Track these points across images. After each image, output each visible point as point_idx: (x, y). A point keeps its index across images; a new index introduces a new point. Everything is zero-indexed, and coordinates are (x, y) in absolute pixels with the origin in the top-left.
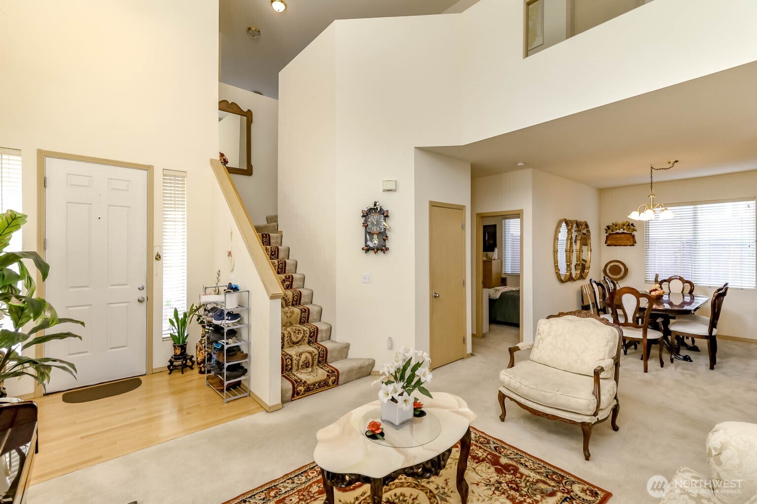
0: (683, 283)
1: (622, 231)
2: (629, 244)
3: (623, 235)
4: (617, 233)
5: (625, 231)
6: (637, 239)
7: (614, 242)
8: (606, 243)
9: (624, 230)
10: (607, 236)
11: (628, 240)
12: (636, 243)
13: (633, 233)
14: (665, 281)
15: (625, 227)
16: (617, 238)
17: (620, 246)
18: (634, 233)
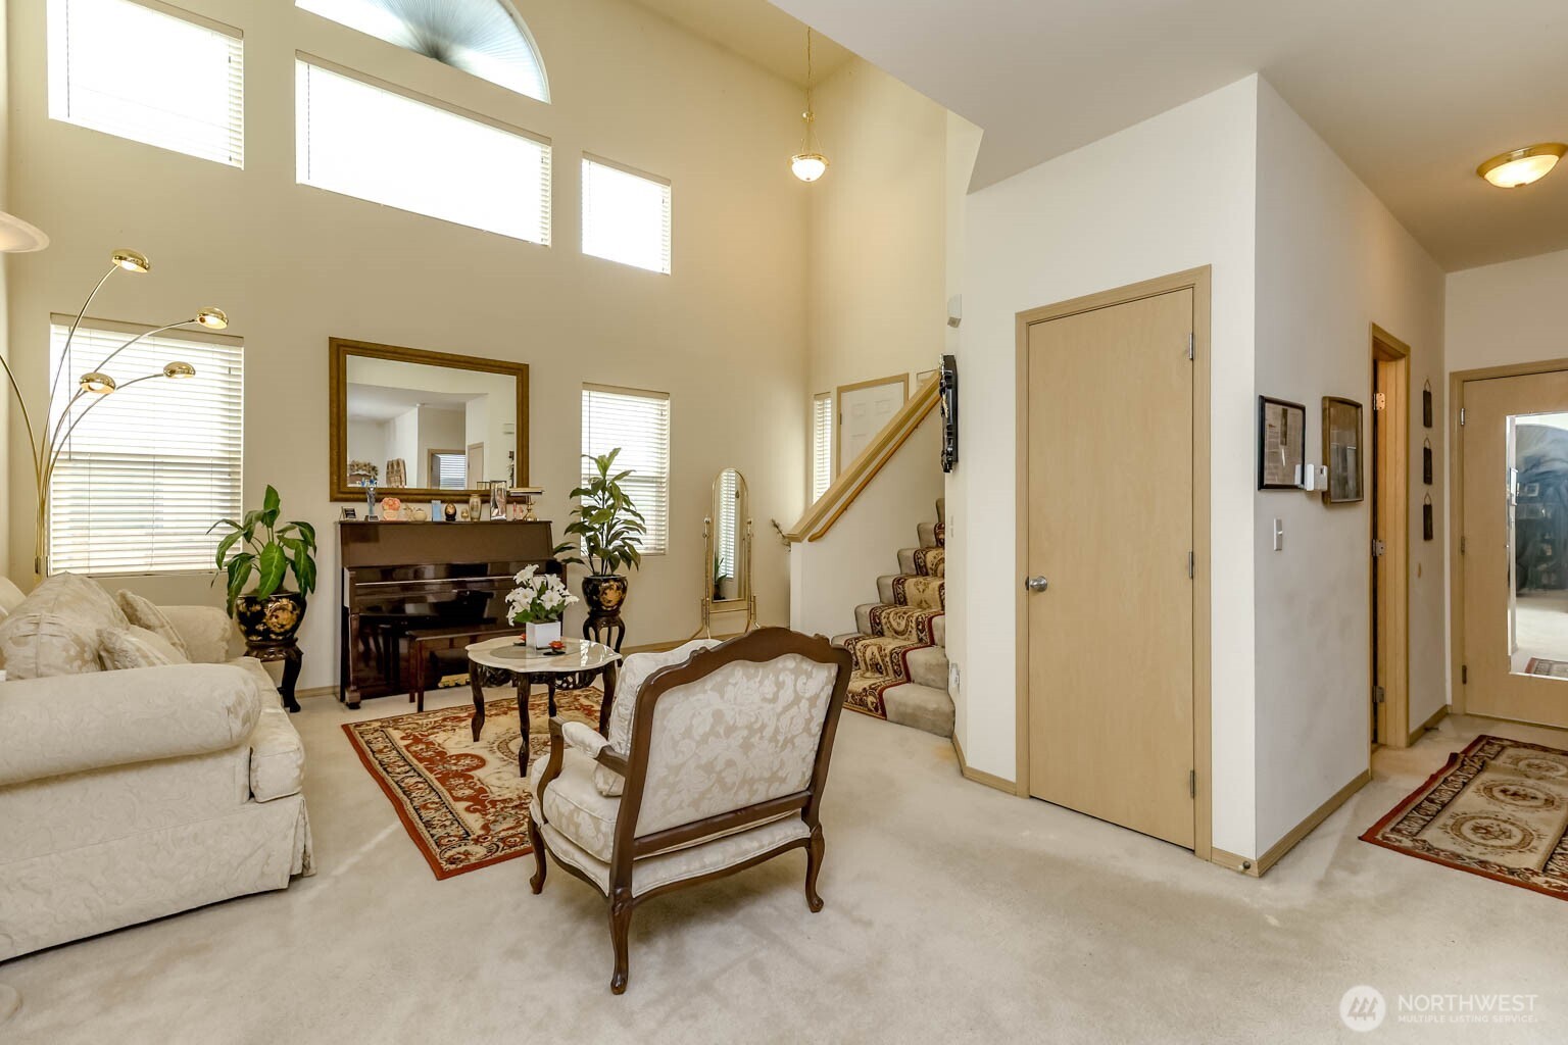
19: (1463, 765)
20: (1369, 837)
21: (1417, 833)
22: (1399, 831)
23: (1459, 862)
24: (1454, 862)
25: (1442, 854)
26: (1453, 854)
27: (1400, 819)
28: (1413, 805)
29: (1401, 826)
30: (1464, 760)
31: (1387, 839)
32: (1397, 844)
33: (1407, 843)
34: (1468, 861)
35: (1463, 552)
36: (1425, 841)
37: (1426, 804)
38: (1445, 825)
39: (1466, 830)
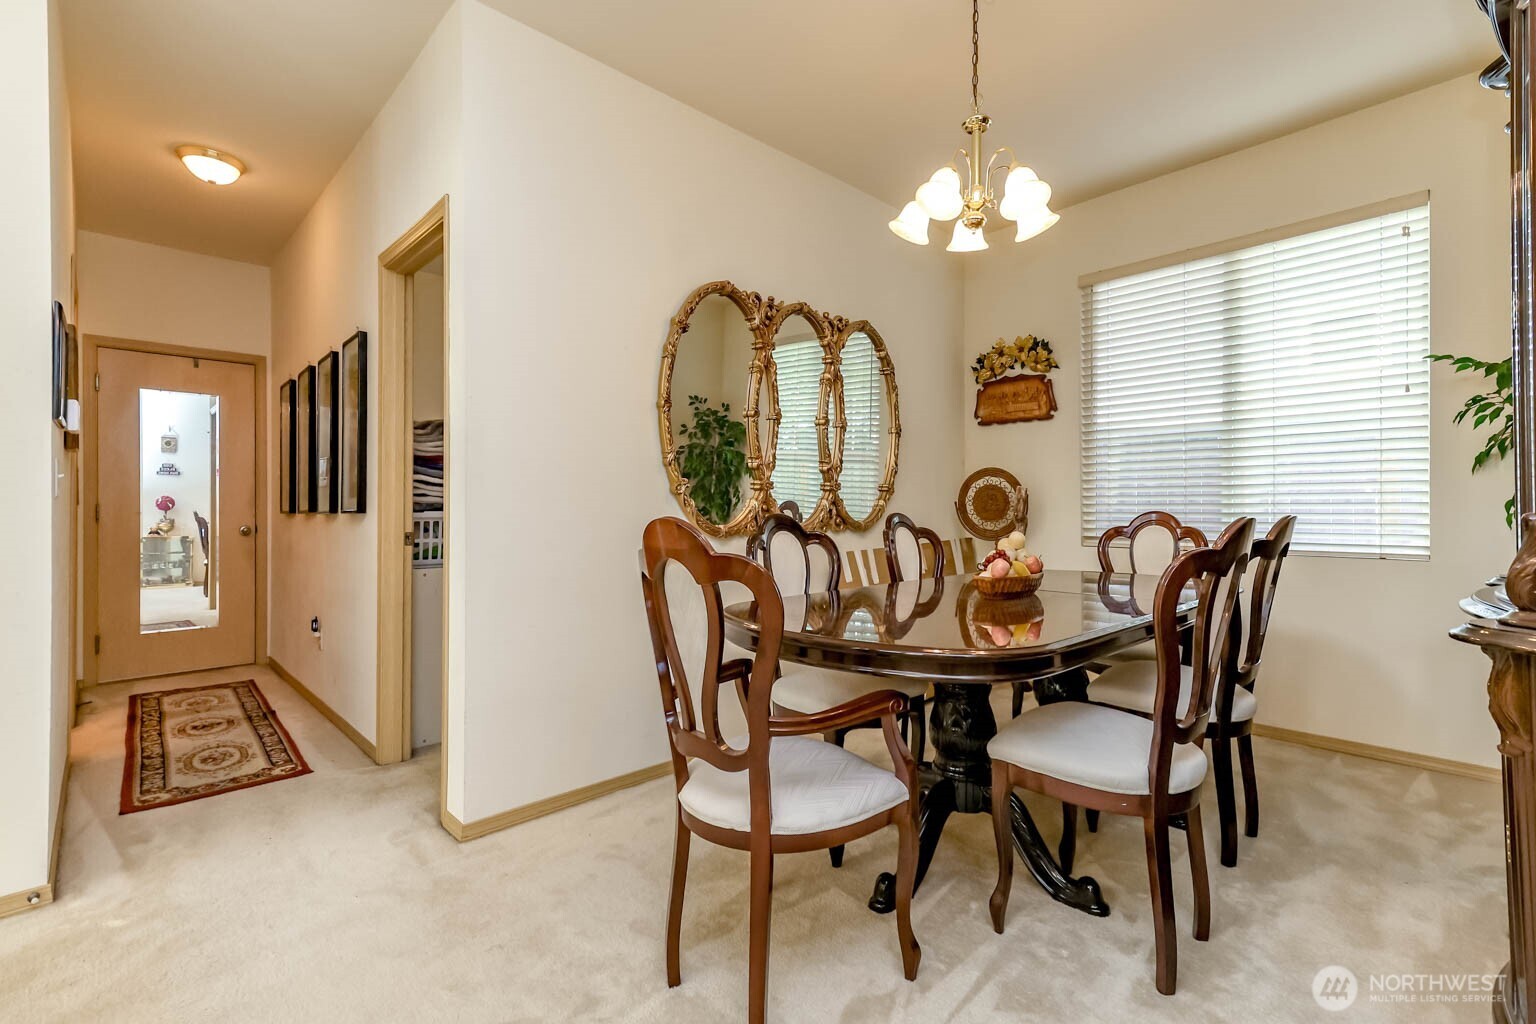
0: (1177, 540)
1: (1018, 371)
2: (1037, 413)
3: (1021, 386)
4: (1007, 380)
5: (1027, 372)
6: (1061, 393)
7: (998, 413)
8: (976, 416)
9: (1023, 365)
10: (980, 393)
11: (1033, 399)
12: (1056, 409)
13: (1049, 376)
14: (1117, 532)
15: (1023, 356)
16: (1004, 396)
17: (1014, 421)
18: (1052, 375)
19: (143, 722)
20: (127, 808)
21: (164, 784)
22: (148, 791)
23: (217, 789)
24: (212, 791)
25: (199, 789)
26: (207, 785)
27: (138, 782)
28: (137, 769)
29: (145, 787)
30: (142, 718)
31: (144, 802)
32: (158, 801)
33: (165, 796)
34: (222, 784)
35: (97, 519)
36: (177, 788)
37: (146, 762)
38: (179, 769)
39: (196, 763)
